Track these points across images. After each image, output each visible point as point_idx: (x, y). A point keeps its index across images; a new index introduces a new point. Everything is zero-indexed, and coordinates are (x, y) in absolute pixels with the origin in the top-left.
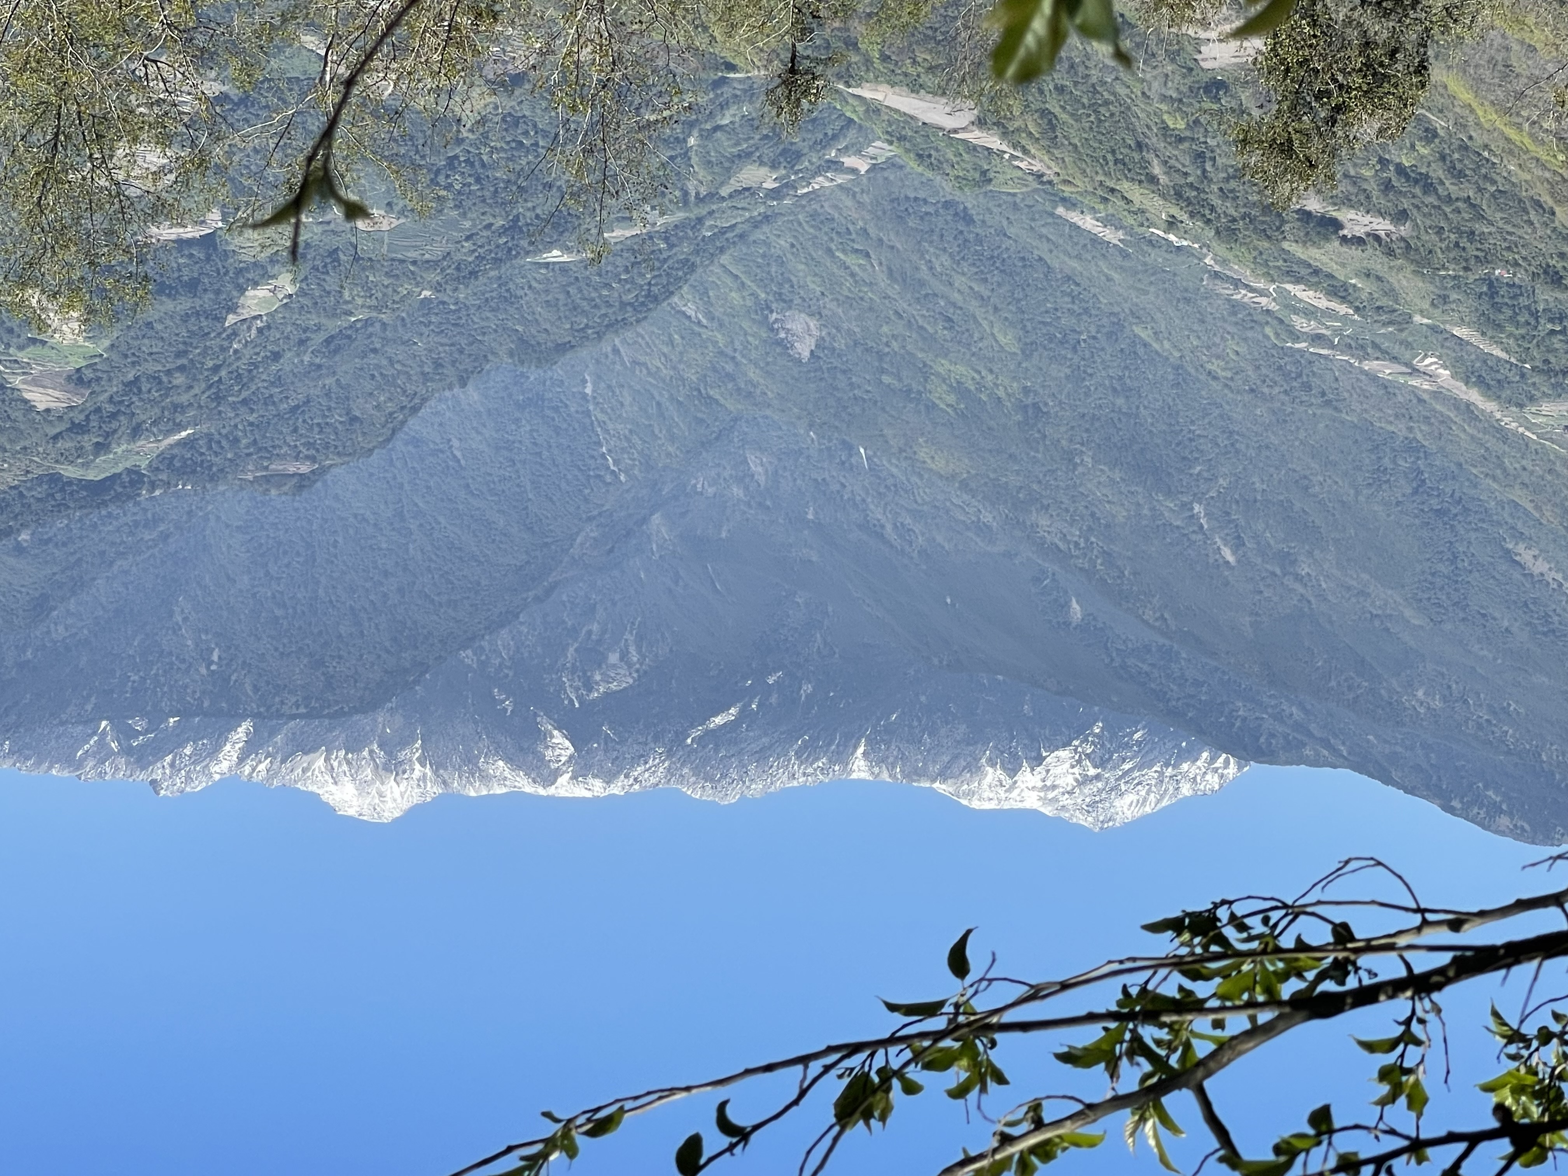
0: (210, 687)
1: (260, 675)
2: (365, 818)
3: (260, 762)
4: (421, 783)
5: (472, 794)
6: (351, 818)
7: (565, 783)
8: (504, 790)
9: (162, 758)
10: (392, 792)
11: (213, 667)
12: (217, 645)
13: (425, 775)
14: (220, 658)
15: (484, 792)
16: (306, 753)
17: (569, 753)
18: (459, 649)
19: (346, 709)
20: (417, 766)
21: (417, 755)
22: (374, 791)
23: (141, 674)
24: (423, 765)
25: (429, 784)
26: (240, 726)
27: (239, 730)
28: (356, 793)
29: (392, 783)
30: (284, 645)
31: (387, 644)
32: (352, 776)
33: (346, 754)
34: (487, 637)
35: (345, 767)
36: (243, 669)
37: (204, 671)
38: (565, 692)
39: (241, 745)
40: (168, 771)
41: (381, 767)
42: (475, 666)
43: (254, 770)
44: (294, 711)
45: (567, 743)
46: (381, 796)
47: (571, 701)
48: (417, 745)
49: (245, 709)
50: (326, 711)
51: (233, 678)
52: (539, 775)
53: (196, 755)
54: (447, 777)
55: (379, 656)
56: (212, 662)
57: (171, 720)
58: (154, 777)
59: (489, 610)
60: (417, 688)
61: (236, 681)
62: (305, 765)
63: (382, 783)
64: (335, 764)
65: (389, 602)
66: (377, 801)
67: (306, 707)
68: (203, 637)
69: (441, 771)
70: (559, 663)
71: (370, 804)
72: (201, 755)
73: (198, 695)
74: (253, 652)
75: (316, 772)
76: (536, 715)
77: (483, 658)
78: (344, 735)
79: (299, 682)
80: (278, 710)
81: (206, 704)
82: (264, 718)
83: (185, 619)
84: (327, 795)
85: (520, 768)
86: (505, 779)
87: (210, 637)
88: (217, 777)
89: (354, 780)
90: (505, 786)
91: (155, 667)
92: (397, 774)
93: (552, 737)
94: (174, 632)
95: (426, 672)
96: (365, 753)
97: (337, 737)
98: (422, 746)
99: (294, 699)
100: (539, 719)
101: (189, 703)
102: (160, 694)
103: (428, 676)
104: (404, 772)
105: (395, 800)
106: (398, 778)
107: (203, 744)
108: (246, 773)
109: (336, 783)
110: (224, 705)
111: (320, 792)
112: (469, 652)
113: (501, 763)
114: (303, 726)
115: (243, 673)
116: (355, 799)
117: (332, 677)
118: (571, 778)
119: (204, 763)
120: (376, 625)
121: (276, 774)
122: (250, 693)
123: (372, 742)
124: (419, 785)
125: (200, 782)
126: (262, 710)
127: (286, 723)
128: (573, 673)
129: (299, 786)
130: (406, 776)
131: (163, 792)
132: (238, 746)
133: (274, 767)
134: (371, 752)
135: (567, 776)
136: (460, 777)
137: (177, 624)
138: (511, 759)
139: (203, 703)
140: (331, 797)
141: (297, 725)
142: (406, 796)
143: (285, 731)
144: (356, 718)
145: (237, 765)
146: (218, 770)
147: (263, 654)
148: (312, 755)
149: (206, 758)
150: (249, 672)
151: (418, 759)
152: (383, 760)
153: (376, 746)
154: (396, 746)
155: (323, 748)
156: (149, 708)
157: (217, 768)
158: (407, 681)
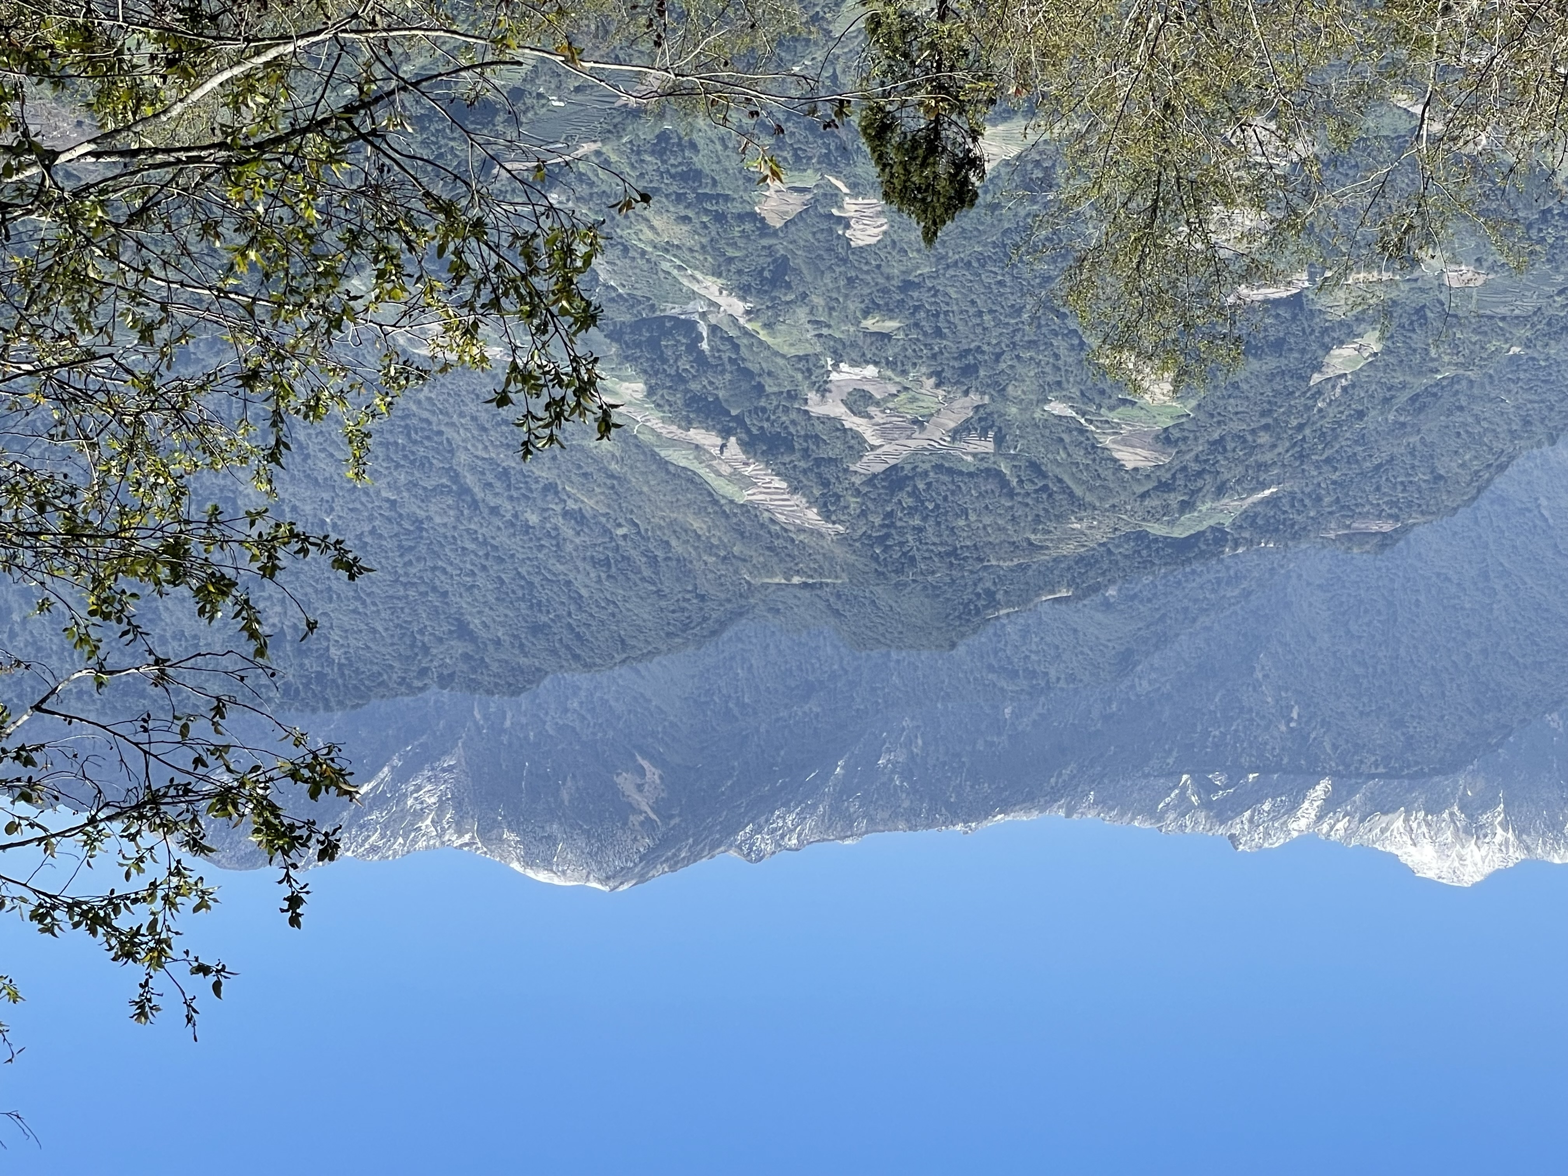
0: (1289, 744)
1: (1340, 734)
2: (1444, 881)
3: (1338, 821)
4: (1503, 848)
5: (1557, 861)
6: (1429, 880)
9: (1242, 813)
10: (1472, 856)
11: (1292, 725)
12: (1296, 702)
13: (1507, 840)
14: (1299, 715)
16: (1384, 813)
18: (1545, 713)
19: (1426, 770)
20: (1499, 831)
21: (1499, 819)
22: (1454, 855)
23: (1222, 729)
24: (1506, 830)
25: (1511, 850)
26: (1319, 784)
27: (1318, 787)
28: (1435, 855)
29: (1473, 846)
30: (1364, 705)
31: (1469, 705)
32: (1431, 838)
33: (1426, 815)
35: (1424, 829)
36: (1322, 727)
37: (1283, 728)
39: (1319, 803)
40: (1246, 827)
41: (1461, 830)
42: (1561, 730)
43: (1332, 828)
44: (1373, 771)
46: (1461, 859)
48: (1499, 809)
49: (1324, 767)
50: (1406, 772)
51: (1313, 736)
53: (1274, 811)
54: (1530, 843)
55: (1461, 718)
56: (1292, 719)
57: (1251, 776)
58: (1233, 831)
60: (1500, 751)
61: (1315, 739)
62: (1384, 825)
63: (1463, 847)
64: (1414, 825)
65: (1472, 663)
66: (1456, 864)
67: (1385, 767)
68: (1283, 694)
69: (1524, 837)
71: (1449, 867)
72: (1279, 811)
73: (1277, 751)
74: (1332, 710)
75: (1395, 833)
78: (1423, 797)
79: (1378, 742)
80: (1356, 769)
81: (1285, 760)
82: (1343, 777)
83: (1266, 676)
84: (1405, 857)
87: (1290, 694)
88: (1295, 834)
89: (1433, 842)
91: (1235, 724)
92: (1478, 838)
94: (1255, 690)
95: (1510, 734)
96: (1446, 815)
97: (1417, 798)
98: (1504, 810)
99: (1373, 759)
101: (1268, 759)
102: (1239, 750)
103: (1511, 739)
104: (1485, 836)
105: (1476, 864)
106: (1479, 842)
107: (1282, 801)
108: (1324, 831)
109: (1415, 845)
110: (1303, 762)
111: (1398, 853)
112: (1555, 716)
114: (1382, 786)
115: (1322, 730)
116: (1435, 861)
117: (1412, 737)
119: (1281, 821)
120: (1458, 685)
121: (1354, 833)
122: (1329, 751)
123: (1452, 805)
124: (1501, 850)
125: (1278, 839)
126: (1341, 768)
127: (1365, 783)
129: (1377, 846)
130: (1487, 840)
131: (1241, 847)
132: (1316, 804)
133: (1353, 826)
134: (1452, 814)
136: (1544, 843)
137: (1257, 680)
139: (1282, 759)
140: (1410, 859)
141: (1375, 785)
142: (1487, 860)
143: (1363, 791)
144: (1436, 779)
145: (1315, 822)
146: (1296, 828)
147: (1342, 713)
148: (1390, 815)
149: (1284, 814)
150: (1328, 730)
151: (1500, 824)
152: (1464, 823)
153: (1456, 808)
154: (1477, 809)
155: (1402, 809)
156: (1229, 763)
157: (1295, 826)
158: (1489, 744)
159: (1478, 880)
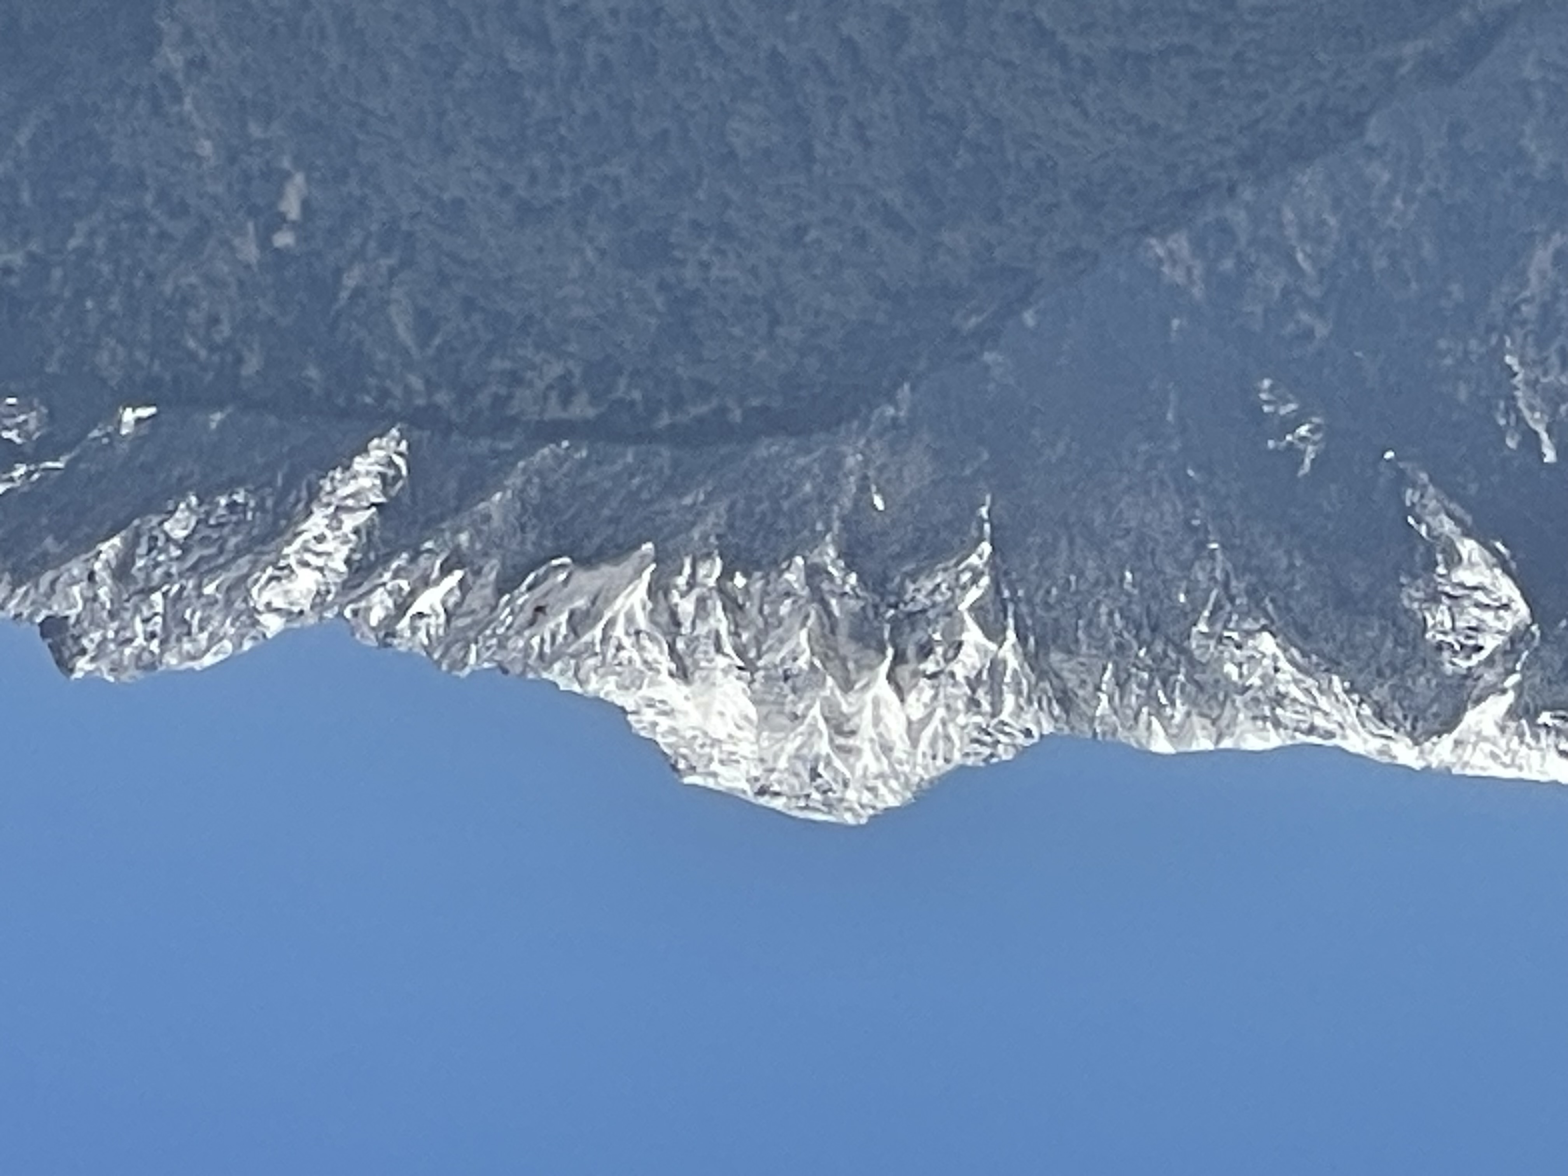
0: (266, 308)
1: (444, 280)
2: (778, 804)
3: (426, 582)
4: (981, 694)
5: (1161, 745)
6: (728, 798)
7: (1491, 730)
8: (1274, 740)
9: (90, 543)
10: (877, 720)
11: (284, 239)
12: (298, 159)
13: (996, 667)
14: (306, 205)
15: (1203, 743)
16: (585, 562)
17: (1509, 621)
18: (1145, 230)
19: (736, 416)
20: (973, 635)
21: (974, 594)
22: (816, 711)
23: (34, 246)
24: (995, 633)
25: (1009, 701)
26: (364, 450)
27: (360, 464)
28: (752, 712)
29: (882, 688)
30: (533, 179)
31: (893, 196)
32: (741, 652)
33: (727, 574)
34: (1247, 194)
35: (720, 621)
36: (386, 249)
37: (250, 252)
38: (1512, 407)
39: (362, 517)
40: (103, 593)
41: (843, 629)
42: (1197, 292)
43: (401, 608)
44: (554, 411)
45: (1507, 589)
46: (838, 730)
47: (1531, 440)
48: (974, 560)
49: (384, 394)
50: (664, 420)
51: (351, 280)
52: (1401, 693)
53: (205, 541)
54: (1072, 682)
55: (862, 239)
56: (280, 221)
57: (129, 416)
58: (57, 608)
59: (1260, 96)
60: (988, 357)
61: (358, 293)
62: (581, 603)
63: (847, 686)
64: (686, 607)
65: (911, 50)
66: (823, 747)
67: (595, 399)
68: (255, 130)
69: (1056, 657)
70: (1496, 306)
71: (797, 756)
72: (223, 540)
73: (225, 330)
74: (423, 194)
75: (619, 631)
76: (1402, 480)
77: (1228, 265)
78: (722, 507)
79: (577, 311)
80: (499, 402)
81: (252, 365)
82: (450, 427)
83: (198, 64)
84: (649, 715)
85: (1333, 665)
86: (1279, 699)
87: (277, 129)
88: (273, 624)
89: (749, 666)
90: (1277, 724)
91: (81, 227)
92: (899, 658)
93: (1454, 560)
94: (157, 109)
95: (1024, 300)
96: (794, 577)
97: (697, 513)
98: (991, 563)
99: (556, 369)
100: (1410, 496)
101: (192, 356)
102: (93, 320)
103: (1029, 318)
104: (925, 651)
105: (887, 749)
106: (904, 672)
107: (232, 506)
108: (376, 616)
109: (683, 674)
110: (313, 372)
111: (627, 700)
112: (1181, 242)
113: (1267, 643)
114: (584, 465)
115: (386, 263)
116: (749, 734)
117: (694, 297)
118: (1512, 713)
119: (232, 574)
120: (860, 126)
121: (480, 626)
122: (404, 334)
123: (817, 539)
124: (973, 703)
125: (214, 639)
126: (442, 398)
127: (520, 453)
128: (1542, 343)
129: (555, 674)
130: (930, 666)
131: (83, 665)
132: (349, 522)
133: (474, 601)
134: (814, 573)
135: (1498, 705)
136: (1121, 684)
137: (167, 78)
138: (1305, 633)
139: (239, 360)
140: (664, 723)
141: (560, 460)
142: (927, 735)
143: (515, 480)
144: (765, 449)
145: (347, 586)
146: (278, 603)
147: (459, 203)
148: (606, 569)
149: (239, 553)
150: (406, 263)
151: (976, 609)
152: (854, 605)
153: (832, 552)
154: (900, 557)
155: (648, 547)
156: (52, 368)
157: (274, 595)
158: (955, 331)
159: (892, 802)
